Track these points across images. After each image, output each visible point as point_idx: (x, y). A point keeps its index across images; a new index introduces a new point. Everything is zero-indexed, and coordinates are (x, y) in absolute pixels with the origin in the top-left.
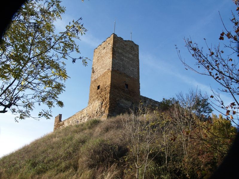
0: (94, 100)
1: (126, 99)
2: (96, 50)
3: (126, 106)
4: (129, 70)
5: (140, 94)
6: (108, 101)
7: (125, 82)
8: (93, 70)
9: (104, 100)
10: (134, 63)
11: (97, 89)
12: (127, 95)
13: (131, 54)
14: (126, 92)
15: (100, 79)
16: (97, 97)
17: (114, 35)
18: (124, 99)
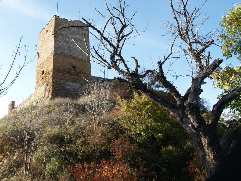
0: (40, 85)
1: (73, 81)
2: (41, 34)
3: (73, 88)
4: (77, 51)
5: (91, 75)
6: (51, 85)
7: (71, 64)
8: (38, 55)
9: (47, 85)
10: (83, 44)
11: (42, 74)
12: (74, 77)
13: (79, 34)
14: (74, 74)
15: (44, 64)
17: (55, 17)
18: (71, 82)
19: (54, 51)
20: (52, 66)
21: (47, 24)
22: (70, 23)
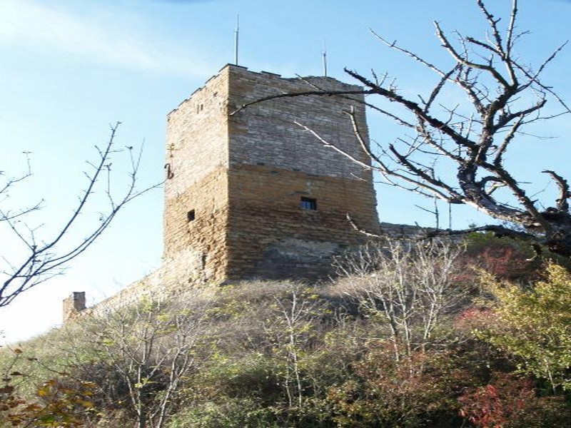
0: (179, 249)
1: (309, 237)
2: (174, 115)
3: (308, 256)
4: (321, 158)
5: (378, 220)
6: (222, 249)
7: (298, 192)
8: (169, 171)
9: (209, 248)
10: (341, 139)
11: (187, 219)
12: (313, 227)
15: (194, 194)
16: (190, 242)
17: (230, 69)
18: (298, 238)
19: (231, 159)
20: (227, 200)
21: (200, 89)
22: (288, 83)
